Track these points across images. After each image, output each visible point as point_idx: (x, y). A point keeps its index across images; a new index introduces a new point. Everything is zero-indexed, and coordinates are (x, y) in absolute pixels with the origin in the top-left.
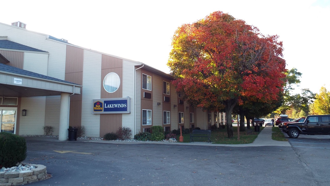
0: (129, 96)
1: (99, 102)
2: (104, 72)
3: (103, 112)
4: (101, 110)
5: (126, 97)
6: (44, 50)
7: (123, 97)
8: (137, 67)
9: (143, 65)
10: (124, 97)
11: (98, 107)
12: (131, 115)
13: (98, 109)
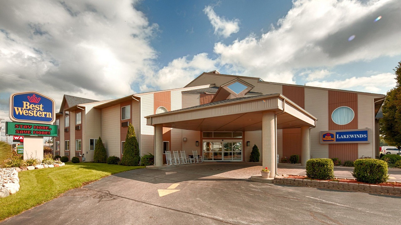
0: (368, 127)
1: (329, 133)
2: (332, 108)
3: (335, 142)
4: (333, 140)
5: (365, 128)
6: (257, 92)
7: (358, 128)
10: (361, 128)
12: (370, 144)
13: (328, 139)
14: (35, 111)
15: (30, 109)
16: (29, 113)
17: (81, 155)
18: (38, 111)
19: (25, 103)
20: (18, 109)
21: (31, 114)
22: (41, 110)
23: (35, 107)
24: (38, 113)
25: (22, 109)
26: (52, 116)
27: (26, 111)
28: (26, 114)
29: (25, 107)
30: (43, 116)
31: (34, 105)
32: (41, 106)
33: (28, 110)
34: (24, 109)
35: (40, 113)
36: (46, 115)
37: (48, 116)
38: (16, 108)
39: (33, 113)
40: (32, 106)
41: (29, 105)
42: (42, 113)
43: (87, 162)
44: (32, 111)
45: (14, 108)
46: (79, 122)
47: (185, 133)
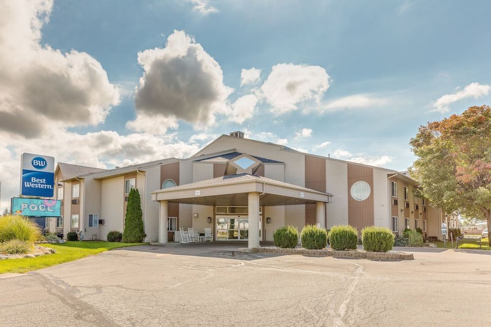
2: (351, 181)
6: (279, 161)
7: (374, 205)
8: (389, 175)
9: (397, 173)
10: (376, 204)
17: (78, 233)
43: (85, 241)
46: (76, 195)
47: (196, 208)
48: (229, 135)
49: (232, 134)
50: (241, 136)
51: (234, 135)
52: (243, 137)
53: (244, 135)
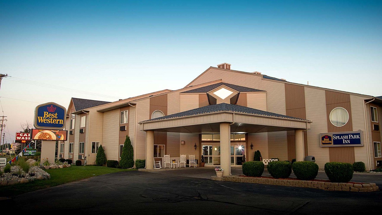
0: (361, 130)
1: (327, 136)
2: (330, 107)
3: (332, 145)
4: (331, 144)
5: (358, 130)
6: (261, 90)
7: (353, 130)
8: (366, 101)
9: (374, 99)
10: (355, 130)
11: (327, 140)
12: (364, 147)
13: (326, 142)
14: (51, 119)
15: (48, 118)
16: (47, 121)
17: (83, 158)
18: (54, 119)
19: (45, 112)
20: (40, 118)
21: (48, 122)
22: (56, 118)
23: (52, 116)
24: (54, 121)
25: (43, 118)
26: (63, 123)
27: (45, 120)
28: (45, 122)
29: (45, 117)
30: (57, 123)
31: (51, 114)
32: (56, 114)
33: (47, 118)
34: (45, 118)
35: (55, 120)
36: (59, 122)
37: (60, 123)
38: (39, 117)
39: (50, 121)
40: (50, 115)
41: (48, 115)
42: (56, 120)
44: (50, 119)
45: (38, 118)
46: (83, 125)
47: (183, 135)
48: (218, 67)
49: (219, 66)
50: (228, 67)
51: (221, 67)
52: (229, 69)
53: (231, 67)
